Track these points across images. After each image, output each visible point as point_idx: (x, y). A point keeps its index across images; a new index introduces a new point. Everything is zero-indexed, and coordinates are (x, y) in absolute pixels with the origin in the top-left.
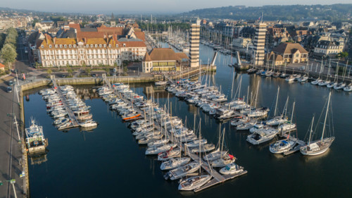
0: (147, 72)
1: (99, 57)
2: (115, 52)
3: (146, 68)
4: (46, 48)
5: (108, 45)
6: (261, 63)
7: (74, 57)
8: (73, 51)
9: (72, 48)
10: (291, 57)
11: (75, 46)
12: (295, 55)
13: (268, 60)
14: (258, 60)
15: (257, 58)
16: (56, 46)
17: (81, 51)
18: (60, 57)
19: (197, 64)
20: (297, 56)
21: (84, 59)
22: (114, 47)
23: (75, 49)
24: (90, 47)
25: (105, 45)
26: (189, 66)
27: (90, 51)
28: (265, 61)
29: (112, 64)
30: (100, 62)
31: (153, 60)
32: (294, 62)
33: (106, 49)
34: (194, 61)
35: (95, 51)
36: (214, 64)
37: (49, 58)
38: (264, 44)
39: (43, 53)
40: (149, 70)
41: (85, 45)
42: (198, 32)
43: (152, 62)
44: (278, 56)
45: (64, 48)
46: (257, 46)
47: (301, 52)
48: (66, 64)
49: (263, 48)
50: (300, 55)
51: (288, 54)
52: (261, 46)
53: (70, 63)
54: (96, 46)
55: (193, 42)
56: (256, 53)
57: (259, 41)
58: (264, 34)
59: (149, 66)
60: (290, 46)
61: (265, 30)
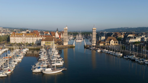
0: (42, 45)
1: (30, 40)
2: (36, 38)
4: (12, 36)
6: (95, 45)
7: (21, 40)
8: (21, 38)
9: (21, 37)
10: (109, 42)
11: (22, 36)
12: (111, 42)
13: (98, 43)
14: (93, 43)
16: (15, 36)
17: (24, 38)
18: (17, 40)
19: (67, 44)
20: (112, 42)
21: (24, 41)
23: (22, 37)
24: (27, 37)
25: (32, 36)
26: (63, 44)
27: (27, 38)
28: (97, 43)
29: (34, 43)
30: (30, 42)
31: (45, 41)
32: (111, 45)
33: (32, 37)
34: (65, 42)
35: (30, 38)
36: (74, 44)
37: (12, 40)
38: (95, 37)
39: (11, 38)
40: (43, 45)
41: (25, 36)
42: (67, 31)
43: (44, 42)
44: (101, 42)
45: (18, 37)
46: (92, 37)
47: (114, 41)
48: (18, 43)
49: (95, 38)
50: (113, 42)
51: (108, 41)
52: (94, 37)
53: (20, 42)
54: (29, 36)
55: (65, 35)
56: (92, 40)
57: (93, 35)
58: (95, 32)
59: (43, 43)
60: (109, 38)
61: (95, 31)
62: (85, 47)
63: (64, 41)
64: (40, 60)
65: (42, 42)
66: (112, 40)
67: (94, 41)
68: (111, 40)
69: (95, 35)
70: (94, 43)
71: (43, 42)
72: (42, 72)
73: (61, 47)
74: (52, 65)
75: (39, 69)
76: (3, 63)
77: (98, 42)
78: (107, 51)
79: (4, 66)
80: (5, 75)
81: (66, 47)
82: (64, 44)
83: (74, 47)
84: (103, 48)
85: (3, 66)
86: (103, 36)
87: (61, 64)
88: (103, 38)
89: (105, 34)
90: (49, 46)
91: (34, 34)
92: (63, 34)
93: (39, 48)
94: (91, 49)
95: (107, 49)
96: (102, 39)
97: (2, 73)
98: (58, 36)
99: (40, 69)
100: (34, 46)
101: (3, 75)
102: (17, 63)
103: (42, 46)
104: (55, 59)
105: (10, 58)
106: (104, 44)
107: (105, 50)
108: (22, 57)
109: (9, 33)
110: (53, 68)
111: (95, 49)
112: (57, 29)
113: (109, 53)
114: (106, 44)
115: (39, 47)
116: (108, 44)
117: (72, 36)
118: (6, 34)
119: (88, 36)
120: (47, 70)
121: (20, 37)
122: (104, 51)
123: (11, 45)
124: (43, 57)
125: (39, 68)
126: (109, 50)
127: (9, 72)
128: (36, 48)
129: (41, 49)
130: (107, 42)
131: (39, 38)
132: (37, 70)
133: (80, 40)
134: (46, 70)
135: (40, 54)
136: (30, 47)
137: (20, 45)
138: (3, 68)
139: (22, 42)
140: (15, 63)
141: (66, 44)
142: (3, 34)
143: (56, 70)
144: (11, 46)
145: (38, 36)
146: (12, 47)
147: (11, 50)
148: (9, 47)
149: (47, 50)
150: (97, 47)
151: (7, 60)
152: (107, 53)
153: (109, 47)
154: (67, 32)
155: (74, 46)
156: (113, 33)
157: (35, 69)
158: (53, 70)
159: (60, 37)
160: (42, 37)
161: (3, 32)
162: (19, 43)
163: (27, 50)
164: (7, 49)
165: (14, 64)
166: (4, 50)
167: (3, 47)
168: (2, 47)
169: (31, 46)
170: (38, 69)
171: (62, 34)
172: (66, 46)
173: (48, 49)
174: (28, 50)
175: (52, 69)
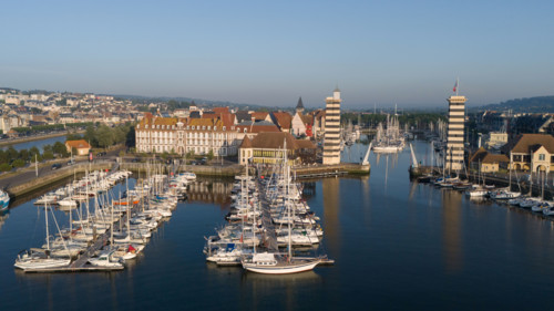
1: (201, 142)
2: (221, 136)
3: (242, 158)
4: (142, 129)
5: (212, 128)
6: (457, 167)
7: (171, 141)
8: (171, 133)
9: (170, 130)
10: (528, 159)
11: (173, 127)
12: (536, 156)
13: (471, 160)
14: (451, 161)
15: (448, 158)
16: (153, 127)
17: (180, 134)
18: (156, 141)
19: (336, 161)
20: (542, 157)
21: (182, 145)
22: (219, 130)
23: (174, 131)
24: (190, 130)
25: (209, 128)
26: (320, 161)
27: (191, 134)
28: (466, 161)
29: (216, 154)
30: (202, 150)
31: (253, 146)
32: (534, 170)
33: (210, 132)
34: (328, 154)
35: (201, 134)
36: (365, 162)
37: (143, 142)
38: (462, 133)
39: (139, 134)
40: (246, 162)
41: (185, 126)
42: (337, 109)
43: (251, 150)
44: (489, 155)
45: (160, 129)
46: (448, 135)
47: (550, 152)
48: (161, 151)
49: (462, 139)
50: (548, 156)
51: (523, 154)
52: (456, 136)
53: (166, 149)
54: (198, 127)
55: (328, 124)
56: (446, 148)
57: (451, 126)
58: (462, 114)
59: (247, 154)
60: (527, 138)
61: (462, 107)
62: (413, 176)
63: (325, 148)
64: (233, 216)
65: (242, 150)
66: (542, 150)
67: (454, 152)
68: (536, 148)
69: (462, 126)
70: (454, 158)
71: (247, 150)
72: (240, 266)
73: (314, 172)
74: (279, 239)
75: (228, 254)
76: (112, 223)
77: (474, 156)
78: (515, 195)
79: (116, 233)
80: (118, 264)
81: (331, 173)
82: (326, 161)
83: (367, 173)
84: (496, 182)
85: (113, 233)
86: (497, 130)
87: (312, 238)
88: (498, 138)
89: (506, 122)
90: (267, 164)
91: (215, 120)
92: (323, 119)
93: (231, 173)
94: (439, 187)
95: (514, 189)
96: (490, 144)
97: (106, 256)
98: (303, 130)
99: (232, 253)
100: (215, 164)
101: (112, 264)
102: (156, 224)
103: (242, 167)
104: (289, 219)
105: (135, 204)
106: (504, 165)
107: (507, 191)
108: (175, 202)
109: (132, 116)
110: (282, 254)
111: (460, 185)
112: (300, 101)
113: (523, 204)
114: (512, 166)
115: (231, 168)
116: (522, 164)
117: (356, 127)
118: (124, 121)
119: (428, 129)
120: (258, 257)
121: (168, 131)
122: (503, 196)
123: (139, 158)
124: (247, 209)
125: (230, 247)
126: (524, 192)
127: (130, 256)
128: (219, 171)
129: (237, 177)
130: (517, 159)
131: (233, 137)
132: (223, 257)
133: (391, 147)
134: (254, 260)
135: (233, 197)
136: (202, 169)
137: (167, 158)
138: (111, 239)
139: (173, 150)
140: (150, 225)
141: (332, 160)
142: (115, 120)
143: (293, 263)
144: (138, 161)
145: (228, 129)
146: (140, 167)
147: (138, 176)
148: (133, 166)
149: (259, 182)
150: (470, 176)
151: (124, 213)
152: (518, 205)
153: (524, 180)
154: (338, 112)
155: (367, 169)
156: (548, 117)
157: (215, 249)
158: (282, 260)
159: (309, 132)
160: (242, 131)
161: (114, 114)
162: (166, 153)
163: (189, 177)
164: (126, 173)
165: (146, 229)
166: (117, 176)
167: (113, 165)
168: (110, 165)
169: (203, 164)
170: (227, 251)
171: (316, 122)
172: (334, 171)
173: (264, 177)
174: (194, 177)
175: (276, 257)
